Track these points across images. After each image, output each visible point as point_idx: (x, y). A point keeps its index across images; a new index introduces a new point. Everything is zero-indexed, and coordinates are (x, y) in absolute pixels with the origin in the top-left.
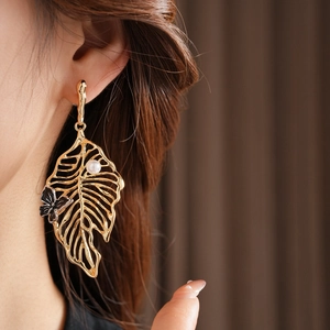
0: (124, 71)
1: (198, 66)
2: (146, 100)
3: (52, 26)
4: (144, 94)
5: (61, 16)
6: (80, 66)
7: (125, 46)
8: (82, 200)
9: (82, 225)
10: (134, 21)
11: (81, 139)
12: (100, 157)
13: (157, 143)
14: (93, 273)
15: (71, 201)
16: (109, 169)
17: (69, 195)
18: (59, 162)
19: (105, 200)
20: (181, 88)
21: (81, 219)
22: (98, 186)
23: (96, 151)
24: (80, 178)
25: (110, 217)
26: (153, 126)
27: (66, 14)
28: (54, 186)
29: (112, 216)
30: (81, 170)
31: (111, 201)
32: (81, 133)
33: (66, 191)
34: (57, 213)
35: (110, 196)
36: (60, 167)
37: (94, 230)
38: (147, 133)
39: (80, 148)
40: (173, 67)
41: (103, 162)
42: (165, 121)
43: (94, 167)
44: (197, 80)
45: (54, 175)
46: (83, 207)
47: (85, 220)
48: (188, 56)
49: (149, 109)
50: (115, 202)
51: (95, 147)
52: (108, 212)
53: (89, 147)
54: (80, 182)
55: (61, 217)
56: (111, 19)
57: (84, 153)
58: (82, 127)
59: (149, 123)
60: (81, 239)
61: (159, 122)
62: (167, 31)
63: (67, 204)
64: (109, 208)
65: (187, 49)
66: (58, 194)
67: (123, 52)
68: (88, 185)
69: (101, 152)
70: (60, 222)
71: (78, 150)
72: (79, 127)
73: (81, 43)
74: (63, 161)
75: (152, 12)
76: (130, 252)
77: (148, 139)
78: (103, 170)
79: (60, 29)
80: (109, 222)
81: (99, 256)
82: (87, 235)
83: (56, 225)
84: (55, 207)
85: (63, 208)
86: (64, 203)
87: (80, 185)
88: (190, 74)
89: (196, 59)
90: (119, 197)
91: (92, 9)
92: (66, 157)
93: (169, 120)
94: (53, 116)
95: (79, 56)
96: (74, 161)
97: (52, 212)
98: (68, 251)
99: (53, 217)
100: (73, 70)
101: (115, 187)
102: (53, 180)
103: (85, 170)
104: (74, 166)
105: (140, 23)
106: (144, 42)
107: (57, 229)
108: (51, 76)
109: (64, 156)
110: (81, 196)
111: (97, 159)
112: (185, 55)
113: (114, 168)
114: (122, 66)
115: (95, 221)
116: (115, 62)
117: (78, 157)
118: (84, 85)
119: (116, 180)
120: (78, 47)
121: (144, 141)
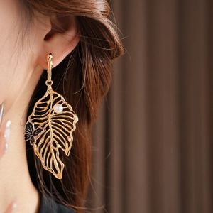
0: (76, 48)
1: (123, 45)
2: (90, 66)
3: (31, 19)
4: (88, 62)
5: (37, 13)
6: (49, 45)
7: (77, 33)
8: (51, 130)
10: (83, 17)
11: (50, 91)
12: (62, 102)
14: (59, 176)
15: (44, 130)
16: (68, 110)
17: (43, 126)
18: (36, 106)
19: (66, 129)
20: (112, 58)
21: (51, 142)
22: (61, 120)
23: (60, 98)
24: (50, 116)
25: (69, 140)
26: (94, 83)
27: (40, 11)
28: (33, 121)
29: (71, 139)
30: (50, 111)
31: (70, 130)
32: (50, 87)
33: (41, 124)
34: (36, 138)
35: (69, 127)
37: (59, 149)
38: (91, 87)
39: (49, 96)
40: (108, 46)
41: (64, 105)
43: (59, 109)
44: (122, 53)
45: (33, 114)
46: (52, 134)
47: (54, 142)
48: (117, 39)
49: (92, 72)
51: (59, 95)
52: (68, 137)
53: (55, 96)
54: (50, 118)
55: (38, 141)
56: (68, 15)
57: (52, 100)
58: (50, 83)
59: (92, 80)
60: (51, 154)
61: (98, 80)
62: (104, 23)
63: (42, 132)
65: (116, 35)
66: (36, 126)
67: (75, 36)
68: (55, 120)
69: (63, 99)
70: (37, 144)
71: (48, 98)
72: (48, 83)
73: (49, 30)
74: (39, 105)
75: (94, 11)
78: (64, 110)
79: (35, 21)
80: (69, 144)
81: (63, 165)
82: (55, 152)
83: (35, 146)
84: (34, 135)
85: (39, 135)
86: (40, 132)
87: (50, 120)
88: (118, 50)
89: (122, 41)
90: (75, 128)
91: (57, 9)
92: (40, 103)
93: (104, 78)
94: (32, 76)
95: (48, 38)
96: (45, 105)
97: (32, 138)
98: (43, 162)
99: (33, 141)
100: (44, 47)
101: (72, 121)
102: (32, 117)
103: (53, 111)
104: (46, 108)
105: (86, 17)
106: (89, 30)
107: (36, 148)
108: (30, 51)
109: (39, 102)
110: (50, 127)
111: (60, 103)
112: (115, 38)
113: (71, 109)
114: (75, 44)
115: (60, 143)
116: (71, 42)
117: (48, 102)
118: (51, 56)
119: (73, 116)
120: (47, 32)
121: (89, 91)
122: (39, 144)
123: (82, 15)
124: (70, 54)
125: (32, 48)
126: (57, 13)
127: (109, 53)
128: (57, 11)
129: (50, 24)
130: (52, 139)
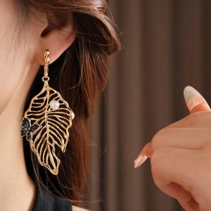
0: (73, 44)
1: (120, 41)
2: (87, 61)
3: (27, 16)
4: (86, 58)
5: (33, 10)
6: (45, 40)
8: (48, 126)
9: (48, 142)
10: (80, 13)
11: (46, 87)
12: (59, 98)
13: (94, 89)
14: (55, 172)
15: (40, 126)
16: (65, 106)
17: (39, 123)
18: (32, 102)
19: (62, 126)
20: (109, 54)
23: (56, 95)
24: (46, 112)
26: (92, 78)
28: (30, 117)
31: (66, 126)
32: (46, 83)
33: (38, 120)
34: (32, 134)
35: (65, 123)
36: (33, 105)
37: (56, 145)
38: (88, 82)
39: (45, 92)
40: (105, 42)
41: (60, 102)
42: (99, 75)
44: (120, 49)
45: (29, 110)
46: (48, 130)
48: (114, 34)
49: (89, 67)
50: (69, 127)
51: (56, 92)
52: (64, 133)
53: (51, 92)
54: (46, 114)
55: (35, 137)
57: (48, 96)
58: (47, 79)
59: (89, 76)
60: (47, 150)
61: (96, 75)
62: (101, 19)
63: (38, 129)
64: (65, 131)
65: (113, 30)
66: (33, 122)
67: (72, 32)
68: (51, 116)
69: (59, 95)
70: (33, 140)
71: (45, 94)
72: (45, 79)
73: (45, 26)
74: (35, 101)
75: (91, 7)
76: (78, 156)
77: (89, 86)
78: (61, 106)
80: (65, 140)
82: (51, 148)
83: (31, 141)
84: (30, 131)
85: (36, 131)
86: (36, 128)
87: (46, 116)
88: (115, 45)
89: (119, 36)
90: (71, 124)
92: (37, 99)
93: (102, 74)
95: (45, 34)
96: (42, 101)
97: (29, 133)
98: (39, 158)
99: (29, 137)
100: (41, 43)
101: (68, 117)
102: (29, 113)
104: (42, 104)
107: (32, 144)
109: (36, 98)
110: (47, 124)
111: (57, 100)
112: (112, 34)
116: (67, 38)
117: (44, 98)
118: (48, 53)
119: (69, 113)
120: (43, 29)
121: (86, 87)
122: (36, 140)
123: (78, 11)
124: (67, 50)
125: (29, 45)
126: (53, 9)
127: (106, 48)
128: (54, 7)
129: (46, 21)
130: (48, 135)
